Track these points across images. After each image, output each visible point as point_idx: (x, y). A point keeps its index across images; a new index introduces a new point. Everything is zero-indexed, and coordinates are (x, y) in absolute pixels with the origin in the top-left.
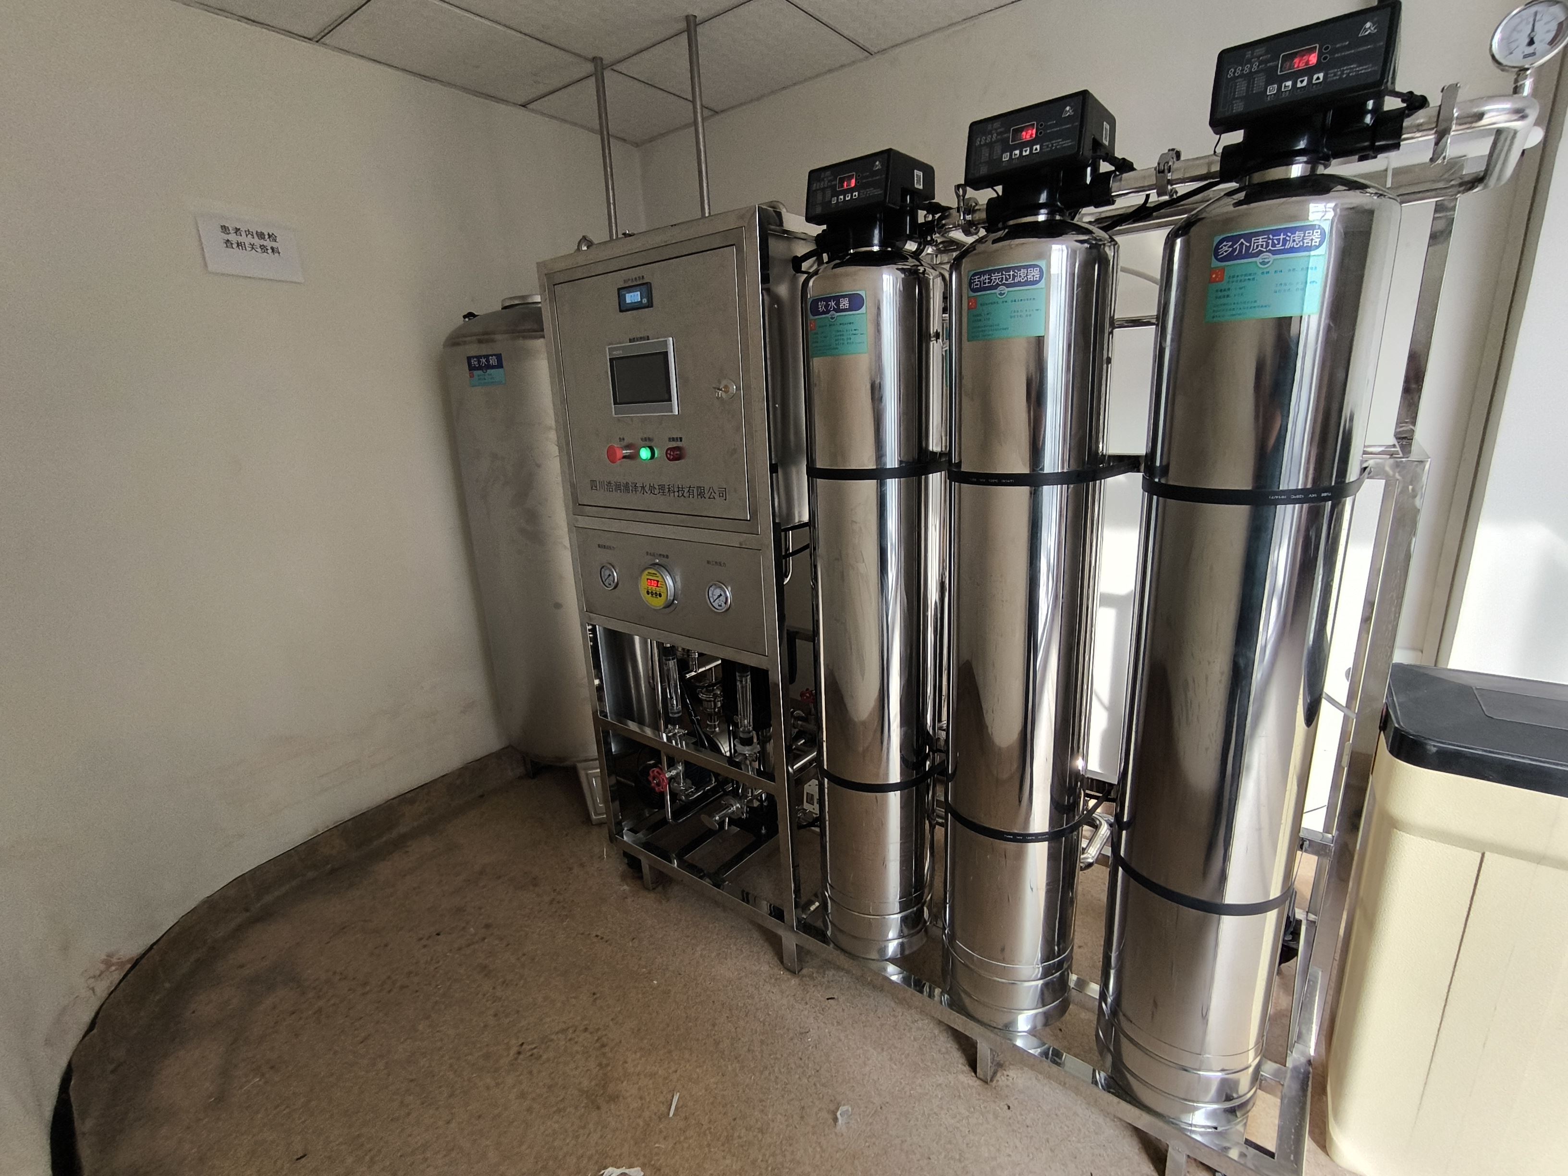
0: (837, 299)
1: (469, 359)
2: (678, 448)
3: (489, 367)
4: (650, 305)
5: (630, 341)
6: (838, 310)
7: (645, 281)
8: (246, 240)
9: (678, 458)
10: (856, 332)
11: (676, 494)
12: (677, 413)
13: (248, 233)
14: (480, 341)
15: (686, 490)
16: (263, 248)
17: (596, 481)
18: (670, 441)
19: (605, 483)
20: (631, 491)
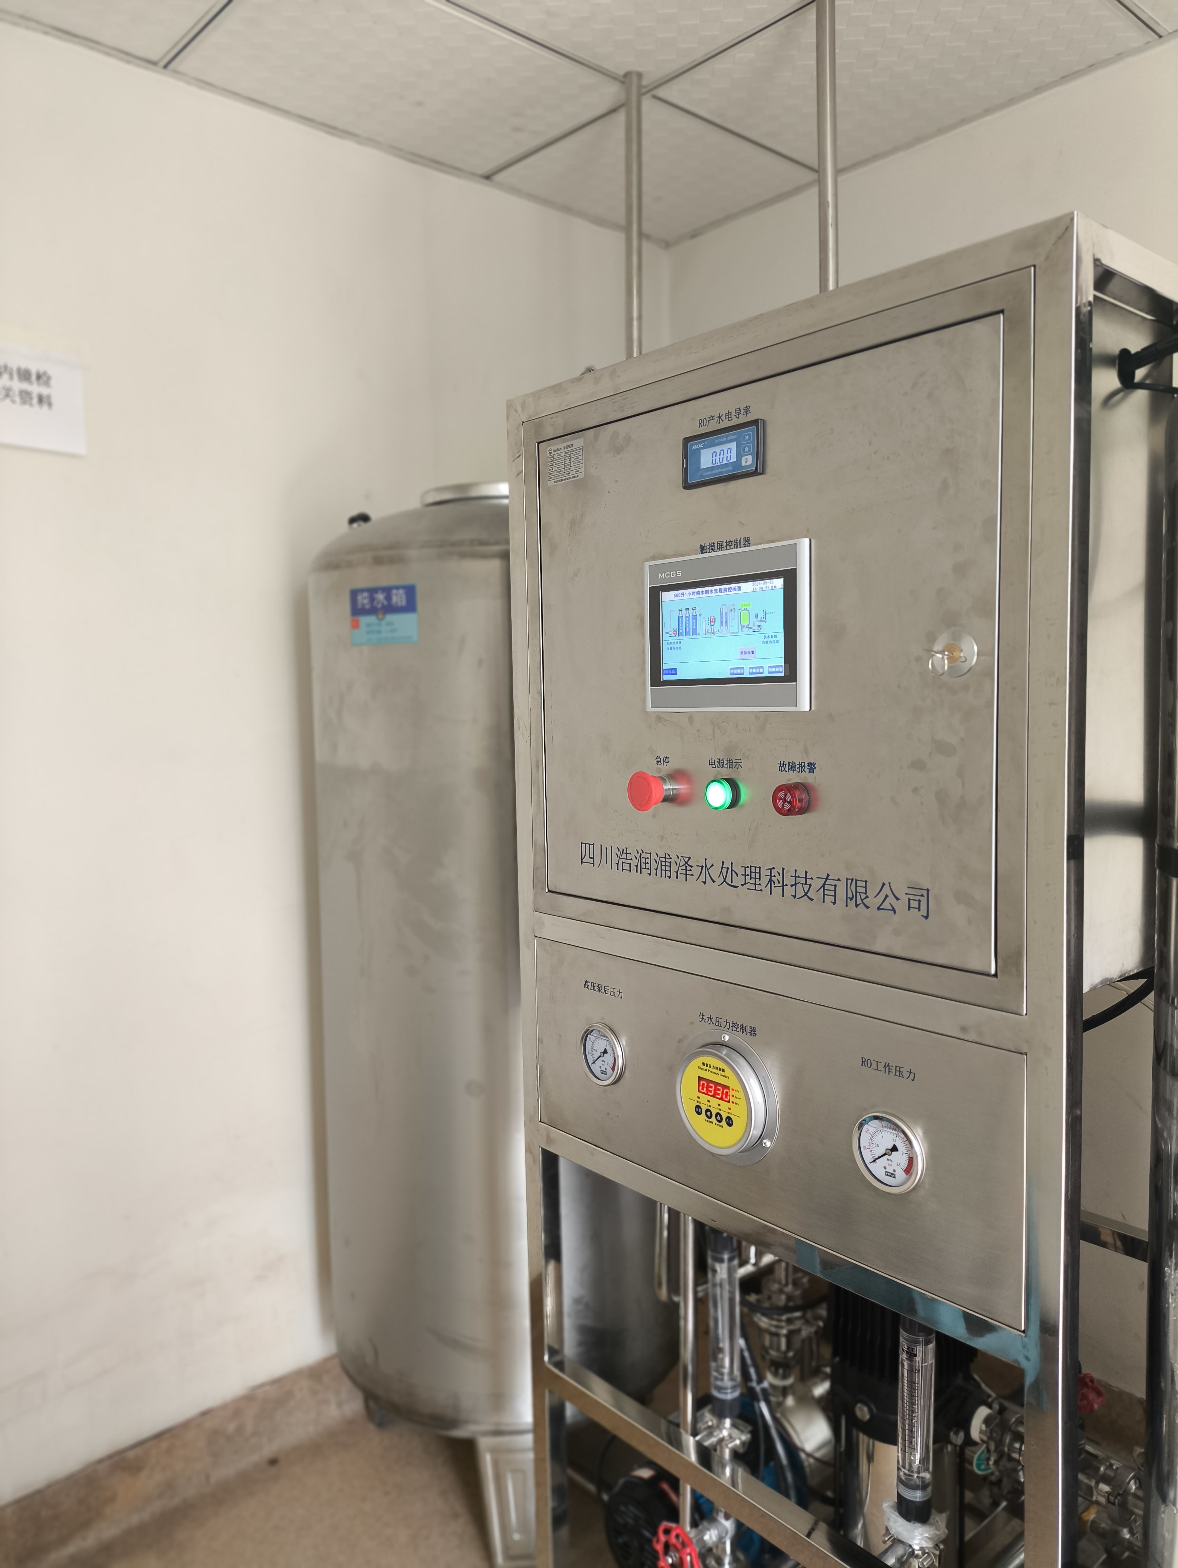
1: (354, 594)
2: (803, 787)
3: (390, 609)
4: (759, 469)
5: (703, 550)
7: (750, 419)
9: (802, 809)
11: (789, 891)
12: (804, 704)
14: (378, 561)
15: (817, 884)
16: (25, 397)
17: (593, 844)
18: (783, 769)
19: (615, 851)
20: (674, 875)
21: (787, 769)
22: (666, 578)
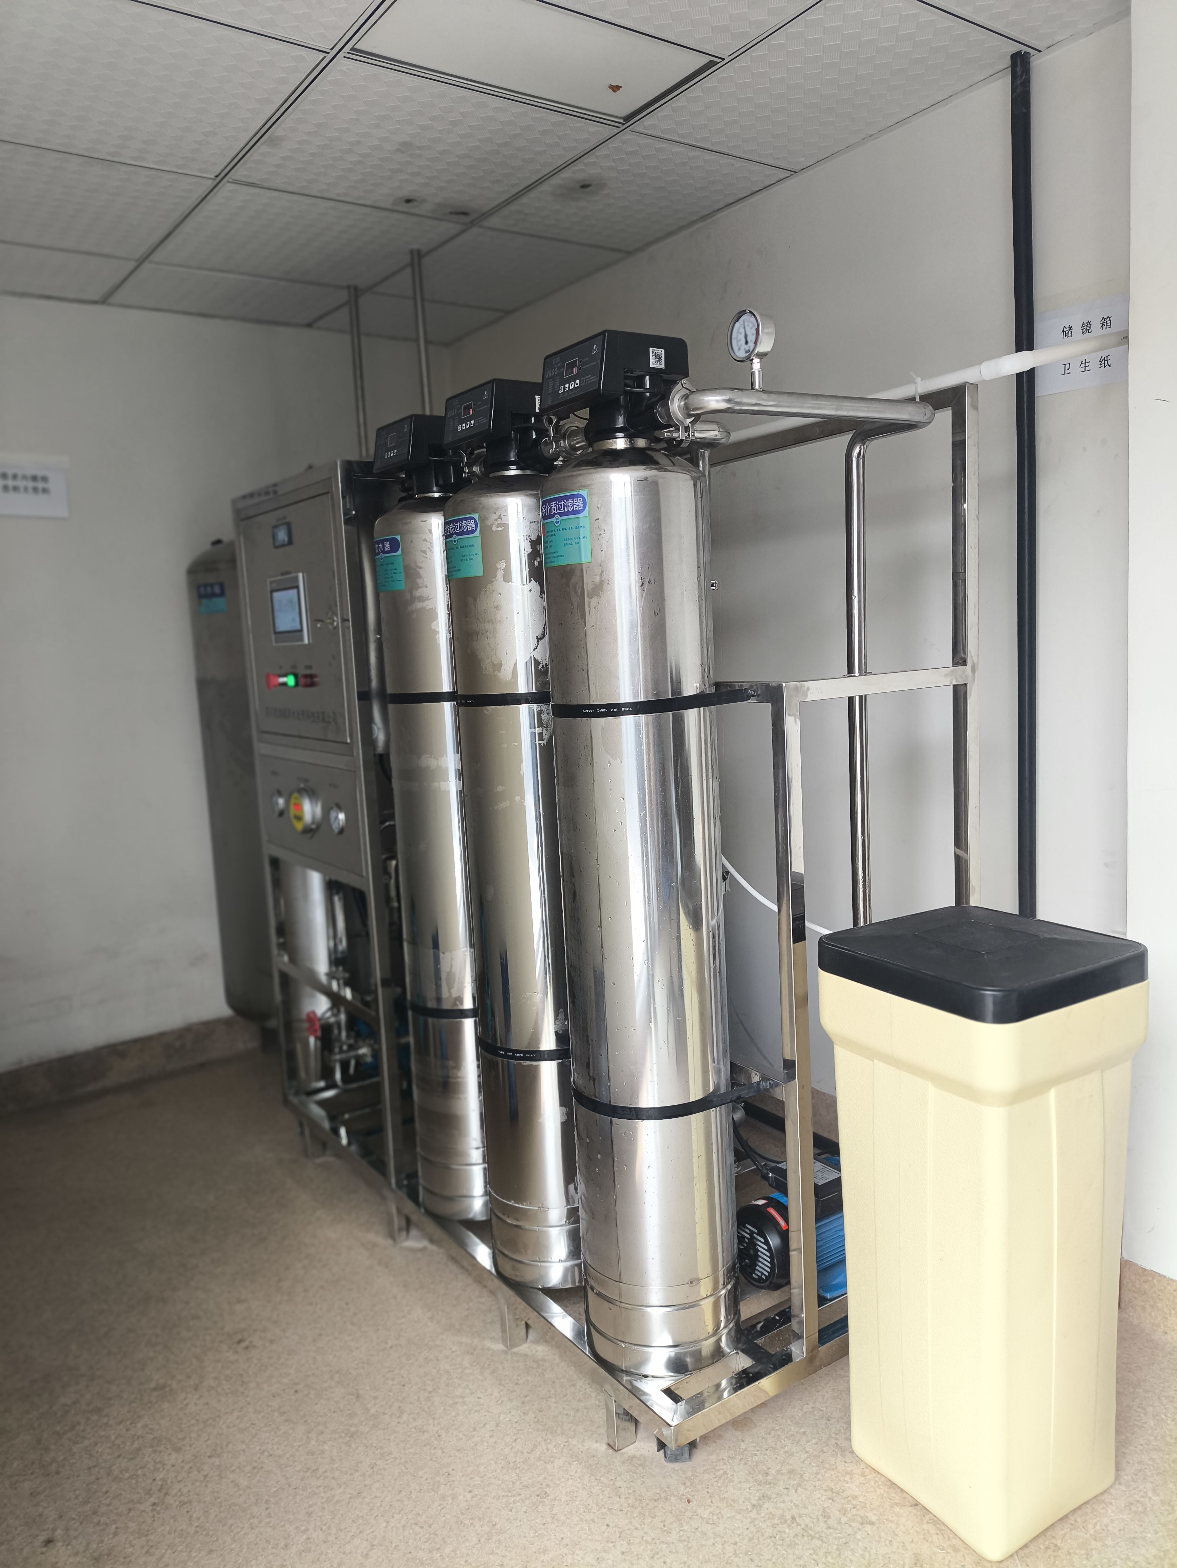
0: (383, 542)
1: (199, 587)
2: (311, 676)
3: (213, 595)
4: (290, 542)
5: (283, 574)
6: (384, 552)
7: (288, 520)
8: (21, 483)
9: (312, 685)
10: (396, 571)
11: (311, 719)
12: (306, 641)
13: (24, 477)
14: (207, 570)
15: (315, 715)
16: (35, 490)
18: (304, 668)
20: (287, 717)
21: (307, 668)
22: (275, 586)
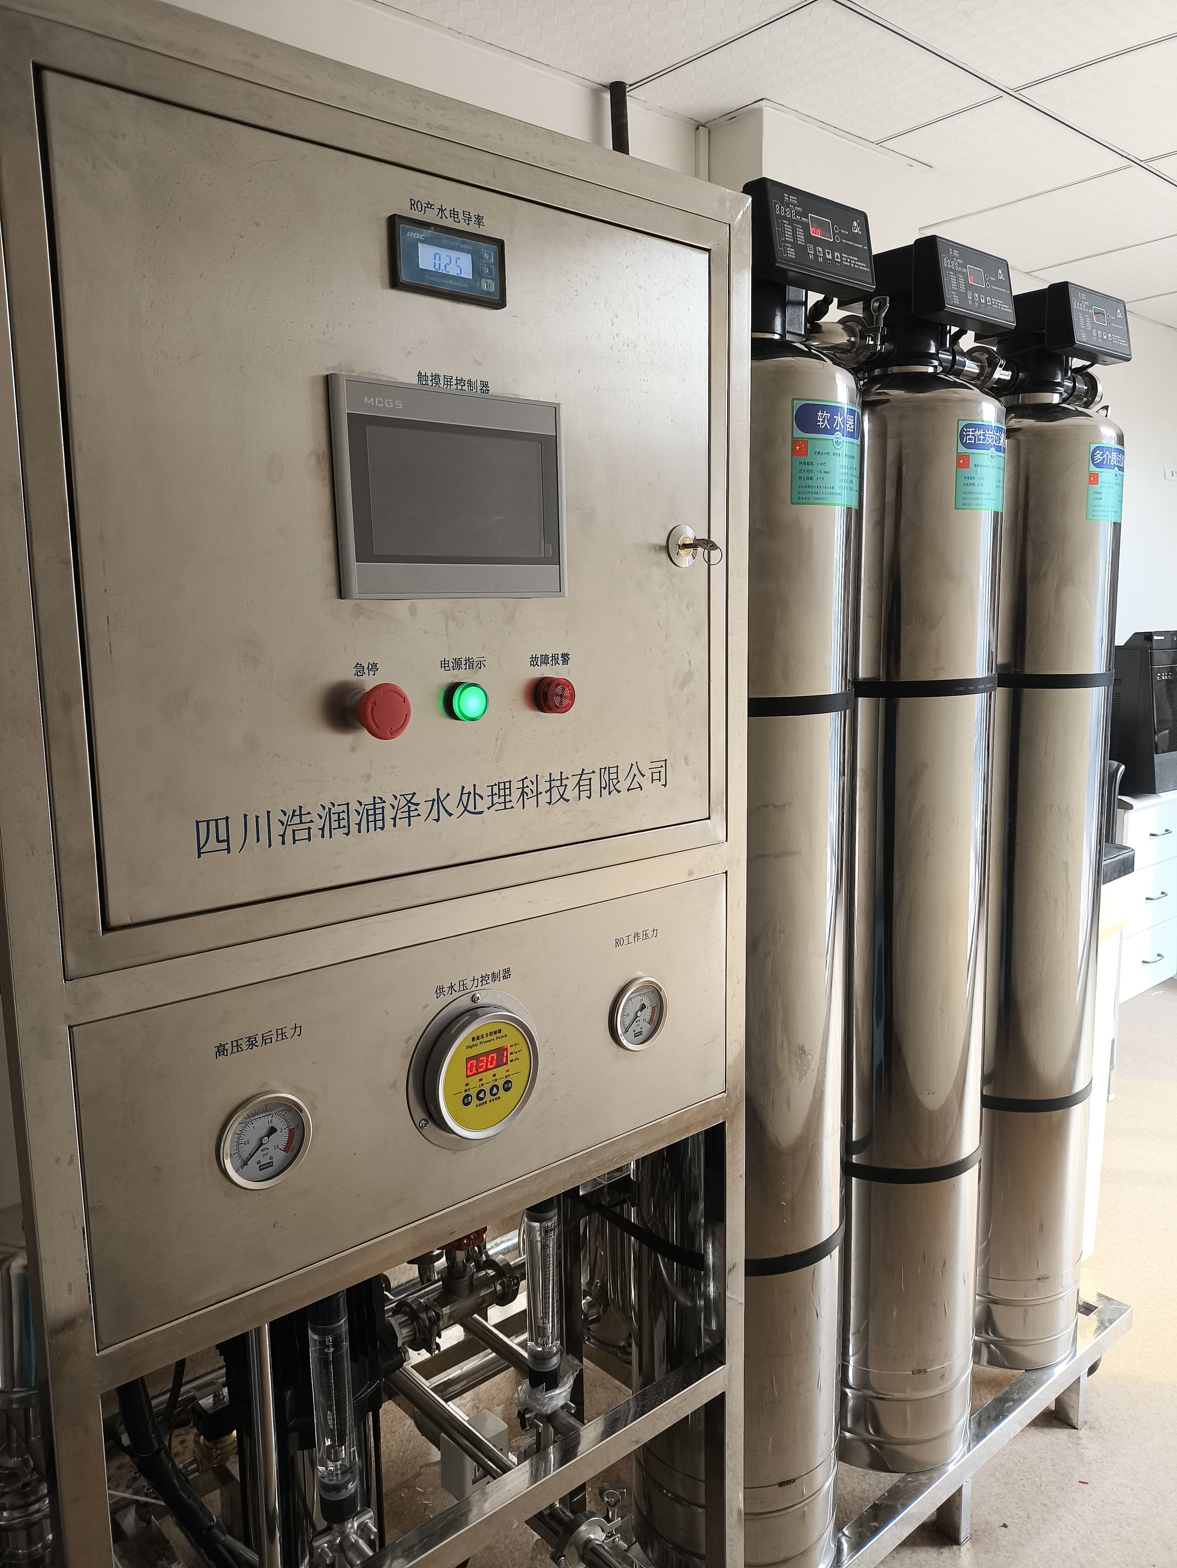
0: (843, 413)
15: (572, 782)
17: (227, 818)
18: (535, 664)
19: (276, 816)
20: (389, 822)
21: (539, 663)
